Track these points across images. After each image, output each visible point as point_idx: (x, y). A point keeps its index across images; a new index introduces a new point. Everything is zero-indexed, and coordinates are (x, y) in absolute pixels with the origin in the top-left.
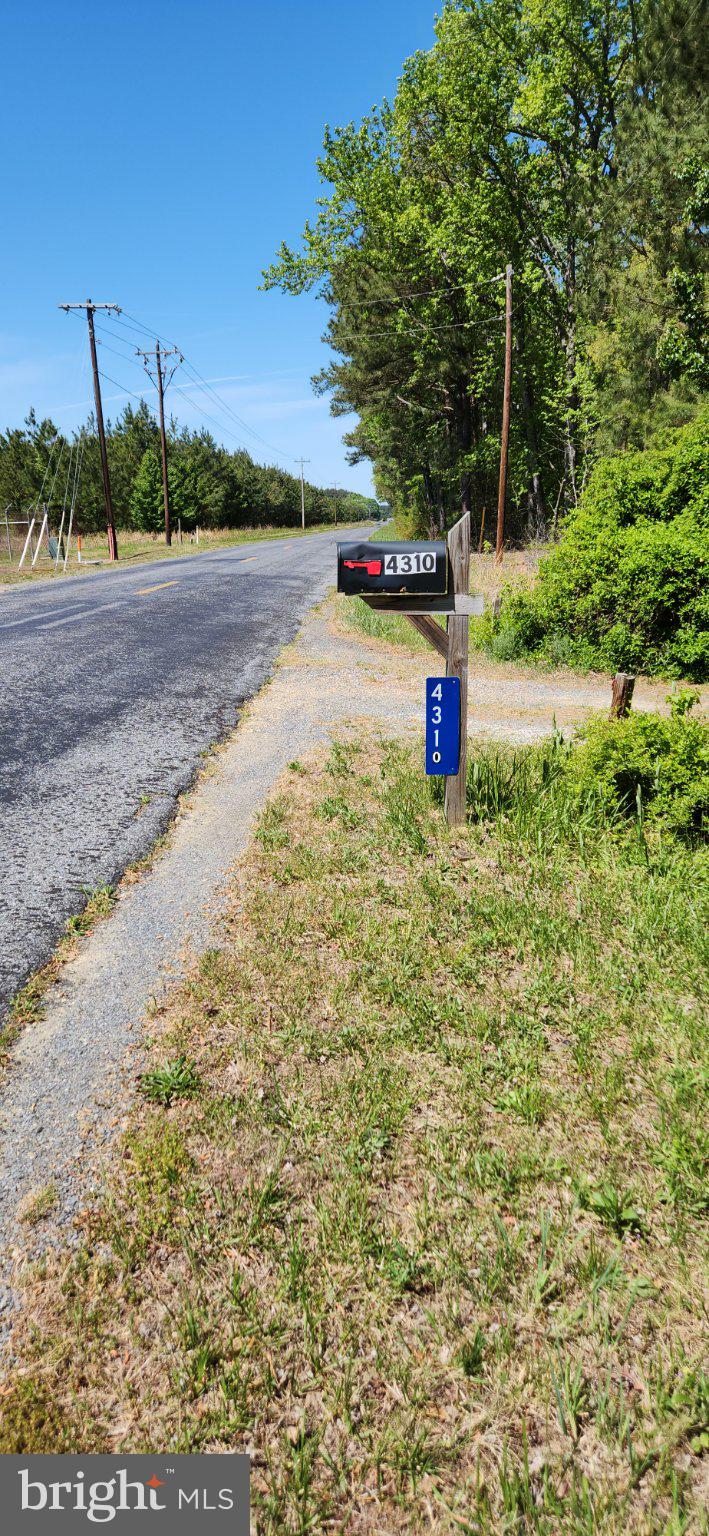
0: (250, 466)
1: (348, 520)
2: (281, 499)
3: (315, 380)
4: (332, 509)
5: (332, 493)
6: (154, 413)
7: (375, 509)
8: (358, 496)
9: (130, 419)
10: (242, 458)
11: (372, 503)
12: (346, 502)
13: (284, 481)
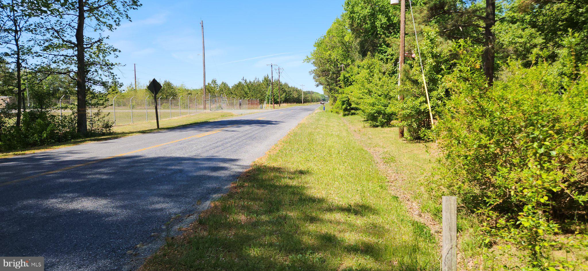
0: (289, 87)
1: (314, 102)
2: (297, 96)
3: (310, 72)
4: (310, 98)
5: (309, 92)
6: (270, 77)
7: (324, 98)
8: (317, 93)
9: (265, 79)
10: (286, 85)
11: (322, 96)
12: (314, 96)
13: (297, 90)
